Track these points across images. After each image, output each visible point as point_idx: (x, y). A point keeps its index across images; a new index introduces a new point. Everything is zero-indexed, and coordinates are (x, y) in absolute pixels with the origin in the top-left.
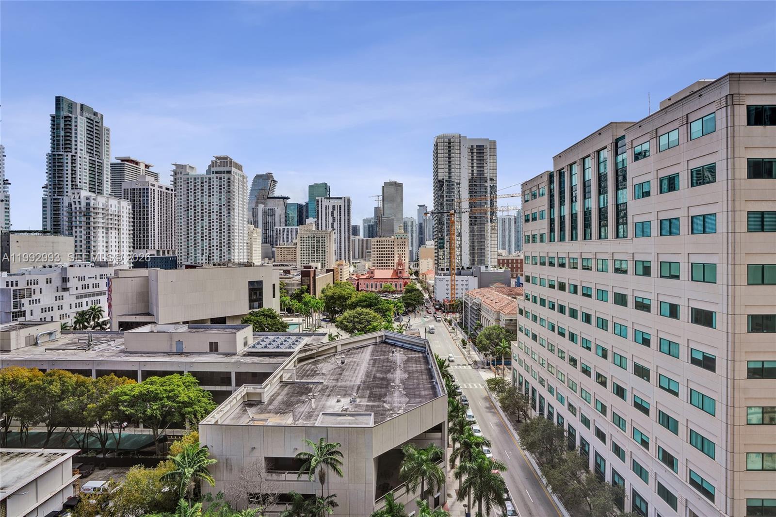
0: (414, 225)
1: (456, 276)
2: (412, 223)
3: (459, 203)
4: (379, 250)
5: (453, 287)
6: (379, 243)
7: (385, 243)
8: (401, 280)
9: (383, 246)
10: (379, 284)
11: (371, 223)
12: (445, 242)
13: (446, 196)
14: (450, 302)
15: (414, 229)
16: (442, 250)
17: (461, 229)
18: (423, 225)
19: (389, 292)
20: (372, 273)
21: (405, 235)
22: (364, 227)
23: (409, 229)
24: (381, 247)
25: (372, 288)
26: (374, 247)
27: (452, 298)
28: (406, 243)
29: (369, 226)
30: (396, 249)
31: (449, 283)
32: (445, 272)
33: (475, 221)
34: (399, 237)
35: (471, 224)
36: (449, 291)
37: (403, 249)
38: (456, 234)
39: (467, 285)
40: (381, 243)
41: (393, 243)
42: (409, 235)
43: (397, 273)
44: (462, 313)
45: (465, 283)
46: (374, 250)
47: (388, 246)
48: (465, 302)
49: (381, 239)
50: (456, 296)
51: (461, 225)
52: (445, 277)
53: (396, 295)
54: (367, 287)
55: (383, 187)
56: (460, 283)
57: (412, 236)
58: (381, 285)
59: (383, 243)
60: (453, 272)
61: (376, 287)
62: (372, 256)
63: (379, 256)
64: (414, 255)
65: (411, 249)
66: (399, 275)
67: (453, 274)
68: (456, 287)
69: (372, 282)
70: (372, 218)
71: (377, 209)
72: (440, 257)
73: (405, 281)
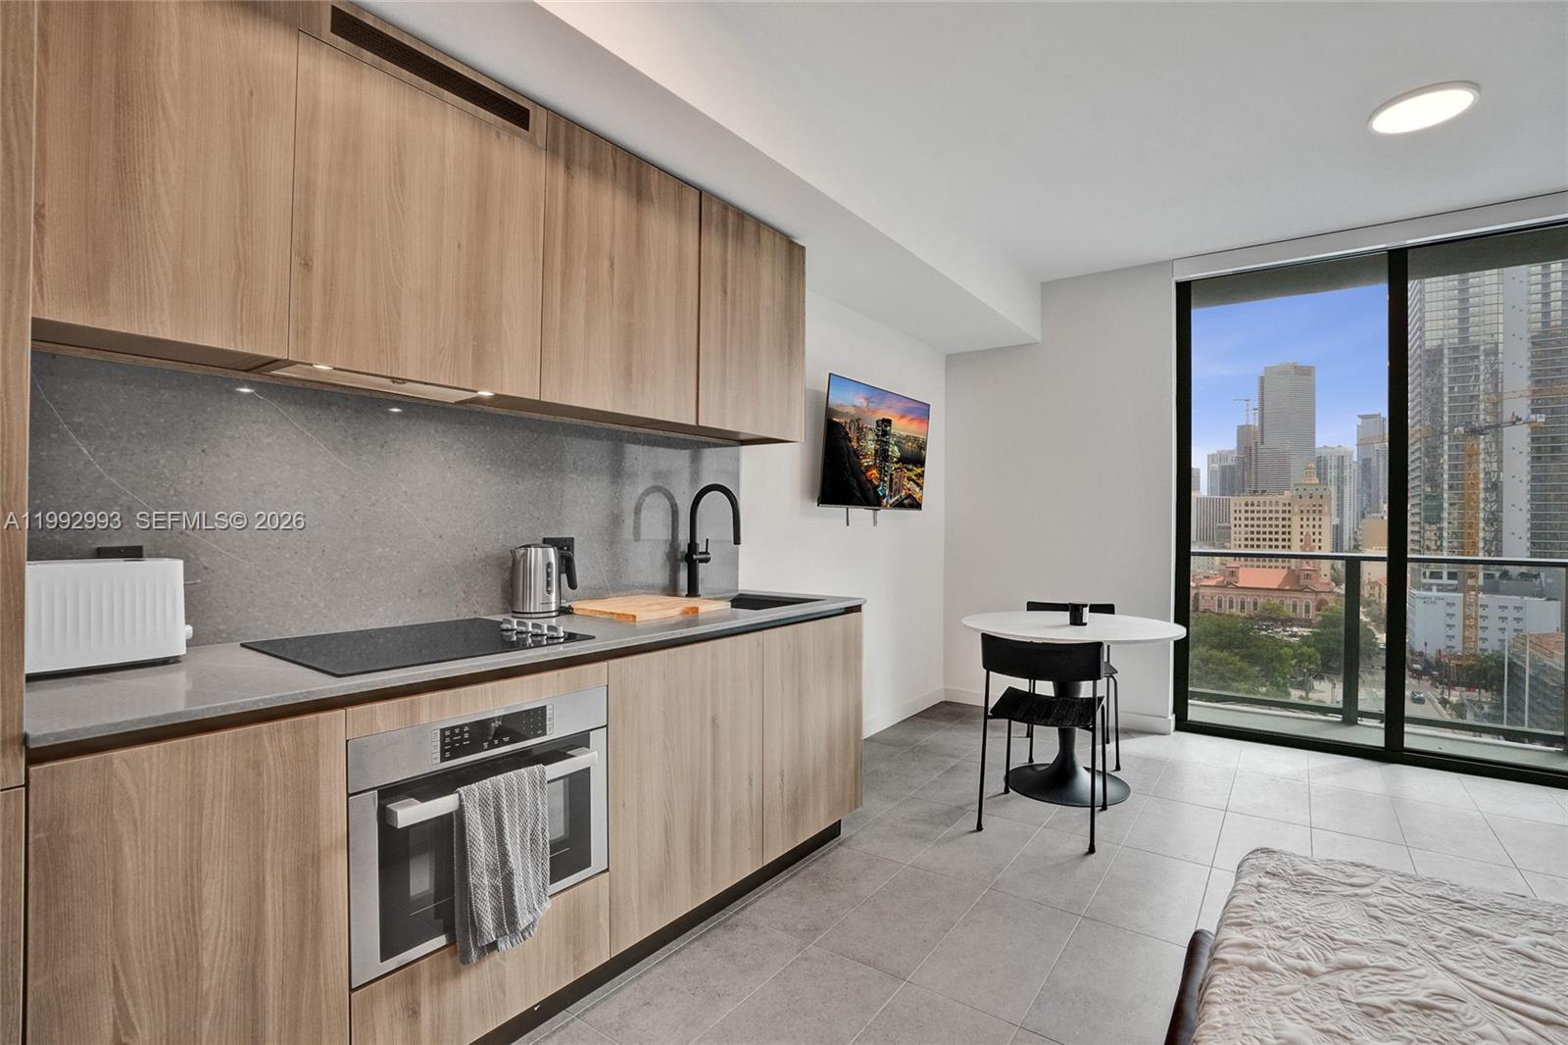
0: (1347, 463)
1: (1481, 595)
2: (1341, 459)
3: (1495, 405)
4: (1250, 522)
5: (1470, 622)
6: (1250, 508)
7: (1268, 508)
8: (1308, 596)
9: (1261, 515)
10: (1249, 600)
11: (1229, 463)
12: (1446, 505)
13: (1451, 389)
14: (1459, 658)
15: (1347, 473)
16: (1434, 527)
17: (1500, 469)
18: (1374, 463)
19: (1275, 620)
20: (1232, 573)
21: (1321, 488)
22: (1211, 473)
23: (1332, 474)
24: (1255, 515)
25: (1231, 607)
26: (1238, 515)
27: (1464, 648)
28: (1326, 509)
29: (1224, 470)
30: (1296, 521)
31: (1458, 610)
32: (1445, 580)
33: (1553, 449)
34: (1305, 494)
35: (1536, 459)
36: (1458, 632)
37: (1317, 523)
38: (1482, 486)
39: (1518, 620)
40: (1256, 508)
41: (1287, 508)
42: (1333, 489)
43: (1298, 577)
44: (1500, 692)
45: (1511, 614)
46: (1238, 522)
47: (1274, 515)
48: (1512, 665)
49: (1255, 499)
50: (1480, 645)
51: (1500, 462)
52: (1441, 594)
53: (1295, 629)
54: (1220, 606)
55: (1262, 379)
56: (1493, 612)
57: (1340, 492)
58: (1255, 604)
59: (1261, 508)
60: (1470, 582)
61: (1243, 607)
62: (1233, 536)
63: (1250, 536)
64: (1346, 537)
65: (1336, 521)
66: (1303, 582)
67: (1472, 588)
68: (1481, 623)
69: (1232, 593)
70: (1231, 452)
71: (1243, 432)
72: (1427, 543)
73: (1319, 597)
